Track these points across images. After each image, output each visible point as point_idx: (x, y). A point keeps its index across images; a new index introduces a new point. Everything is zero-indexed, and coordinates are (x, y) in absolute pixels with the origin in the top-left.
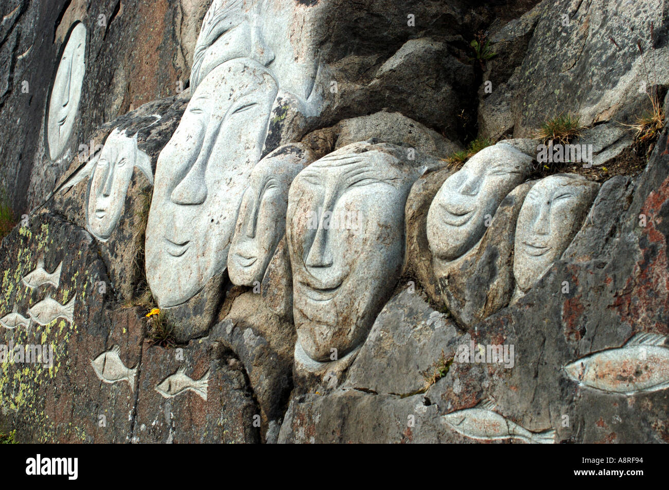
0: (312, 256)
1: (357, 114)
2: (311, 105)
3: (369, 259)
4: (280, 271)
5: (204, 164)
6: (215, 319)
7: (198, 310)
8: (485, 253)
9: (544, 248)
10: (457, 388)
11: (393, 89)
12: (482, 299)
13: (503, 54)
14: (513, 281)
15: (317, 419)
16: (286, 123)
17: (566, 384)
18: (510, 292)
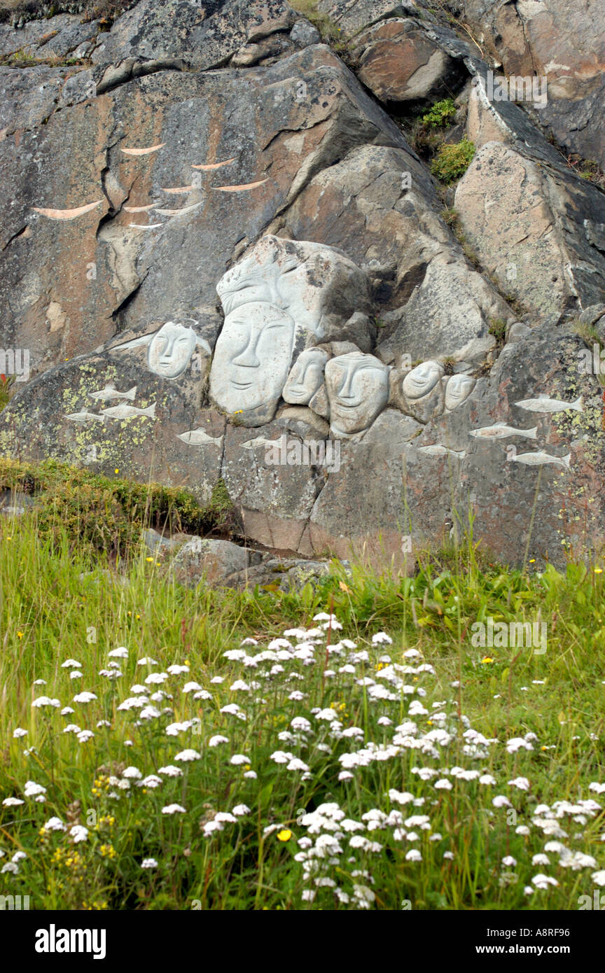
0: (343, 392)
1: (337, 340)
2: (319, 332)
3: (375, 396)
4: (324, 398)
5: (254, 349)
6: (274, 417)
7: (263, 412)
8: (432, 398)
9: (459, 396)
10: (425, 439)
11: (352, 333)
12: (432, 412)
13: (388, 326)
14: (444, 405)
15: (355, 452)
16: (308, 338)
17: (470, 437)
18: (443, 411)
